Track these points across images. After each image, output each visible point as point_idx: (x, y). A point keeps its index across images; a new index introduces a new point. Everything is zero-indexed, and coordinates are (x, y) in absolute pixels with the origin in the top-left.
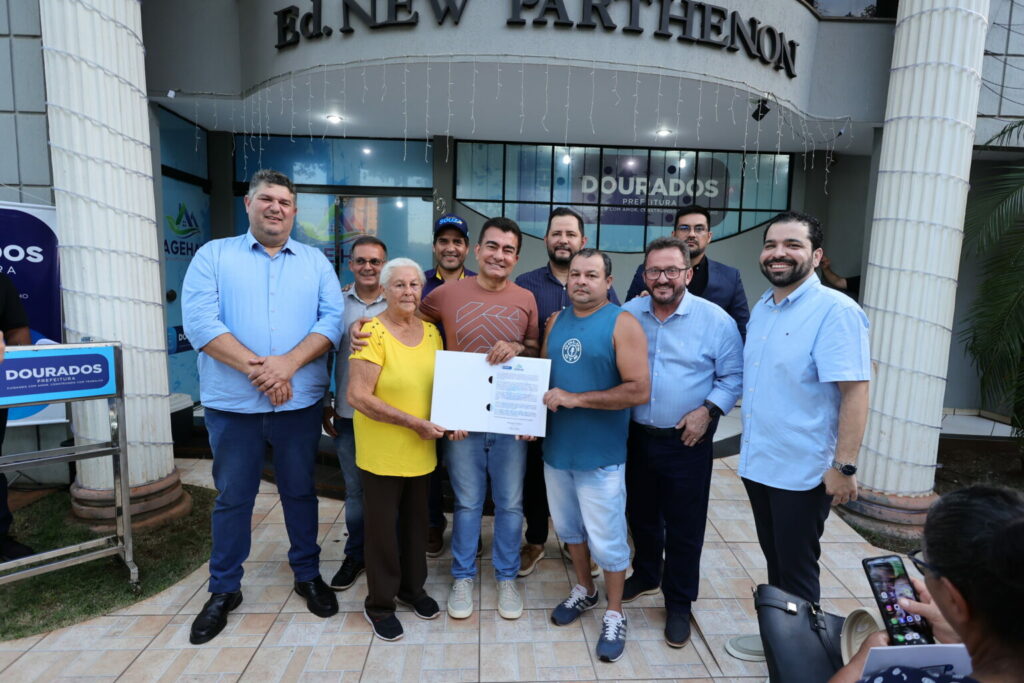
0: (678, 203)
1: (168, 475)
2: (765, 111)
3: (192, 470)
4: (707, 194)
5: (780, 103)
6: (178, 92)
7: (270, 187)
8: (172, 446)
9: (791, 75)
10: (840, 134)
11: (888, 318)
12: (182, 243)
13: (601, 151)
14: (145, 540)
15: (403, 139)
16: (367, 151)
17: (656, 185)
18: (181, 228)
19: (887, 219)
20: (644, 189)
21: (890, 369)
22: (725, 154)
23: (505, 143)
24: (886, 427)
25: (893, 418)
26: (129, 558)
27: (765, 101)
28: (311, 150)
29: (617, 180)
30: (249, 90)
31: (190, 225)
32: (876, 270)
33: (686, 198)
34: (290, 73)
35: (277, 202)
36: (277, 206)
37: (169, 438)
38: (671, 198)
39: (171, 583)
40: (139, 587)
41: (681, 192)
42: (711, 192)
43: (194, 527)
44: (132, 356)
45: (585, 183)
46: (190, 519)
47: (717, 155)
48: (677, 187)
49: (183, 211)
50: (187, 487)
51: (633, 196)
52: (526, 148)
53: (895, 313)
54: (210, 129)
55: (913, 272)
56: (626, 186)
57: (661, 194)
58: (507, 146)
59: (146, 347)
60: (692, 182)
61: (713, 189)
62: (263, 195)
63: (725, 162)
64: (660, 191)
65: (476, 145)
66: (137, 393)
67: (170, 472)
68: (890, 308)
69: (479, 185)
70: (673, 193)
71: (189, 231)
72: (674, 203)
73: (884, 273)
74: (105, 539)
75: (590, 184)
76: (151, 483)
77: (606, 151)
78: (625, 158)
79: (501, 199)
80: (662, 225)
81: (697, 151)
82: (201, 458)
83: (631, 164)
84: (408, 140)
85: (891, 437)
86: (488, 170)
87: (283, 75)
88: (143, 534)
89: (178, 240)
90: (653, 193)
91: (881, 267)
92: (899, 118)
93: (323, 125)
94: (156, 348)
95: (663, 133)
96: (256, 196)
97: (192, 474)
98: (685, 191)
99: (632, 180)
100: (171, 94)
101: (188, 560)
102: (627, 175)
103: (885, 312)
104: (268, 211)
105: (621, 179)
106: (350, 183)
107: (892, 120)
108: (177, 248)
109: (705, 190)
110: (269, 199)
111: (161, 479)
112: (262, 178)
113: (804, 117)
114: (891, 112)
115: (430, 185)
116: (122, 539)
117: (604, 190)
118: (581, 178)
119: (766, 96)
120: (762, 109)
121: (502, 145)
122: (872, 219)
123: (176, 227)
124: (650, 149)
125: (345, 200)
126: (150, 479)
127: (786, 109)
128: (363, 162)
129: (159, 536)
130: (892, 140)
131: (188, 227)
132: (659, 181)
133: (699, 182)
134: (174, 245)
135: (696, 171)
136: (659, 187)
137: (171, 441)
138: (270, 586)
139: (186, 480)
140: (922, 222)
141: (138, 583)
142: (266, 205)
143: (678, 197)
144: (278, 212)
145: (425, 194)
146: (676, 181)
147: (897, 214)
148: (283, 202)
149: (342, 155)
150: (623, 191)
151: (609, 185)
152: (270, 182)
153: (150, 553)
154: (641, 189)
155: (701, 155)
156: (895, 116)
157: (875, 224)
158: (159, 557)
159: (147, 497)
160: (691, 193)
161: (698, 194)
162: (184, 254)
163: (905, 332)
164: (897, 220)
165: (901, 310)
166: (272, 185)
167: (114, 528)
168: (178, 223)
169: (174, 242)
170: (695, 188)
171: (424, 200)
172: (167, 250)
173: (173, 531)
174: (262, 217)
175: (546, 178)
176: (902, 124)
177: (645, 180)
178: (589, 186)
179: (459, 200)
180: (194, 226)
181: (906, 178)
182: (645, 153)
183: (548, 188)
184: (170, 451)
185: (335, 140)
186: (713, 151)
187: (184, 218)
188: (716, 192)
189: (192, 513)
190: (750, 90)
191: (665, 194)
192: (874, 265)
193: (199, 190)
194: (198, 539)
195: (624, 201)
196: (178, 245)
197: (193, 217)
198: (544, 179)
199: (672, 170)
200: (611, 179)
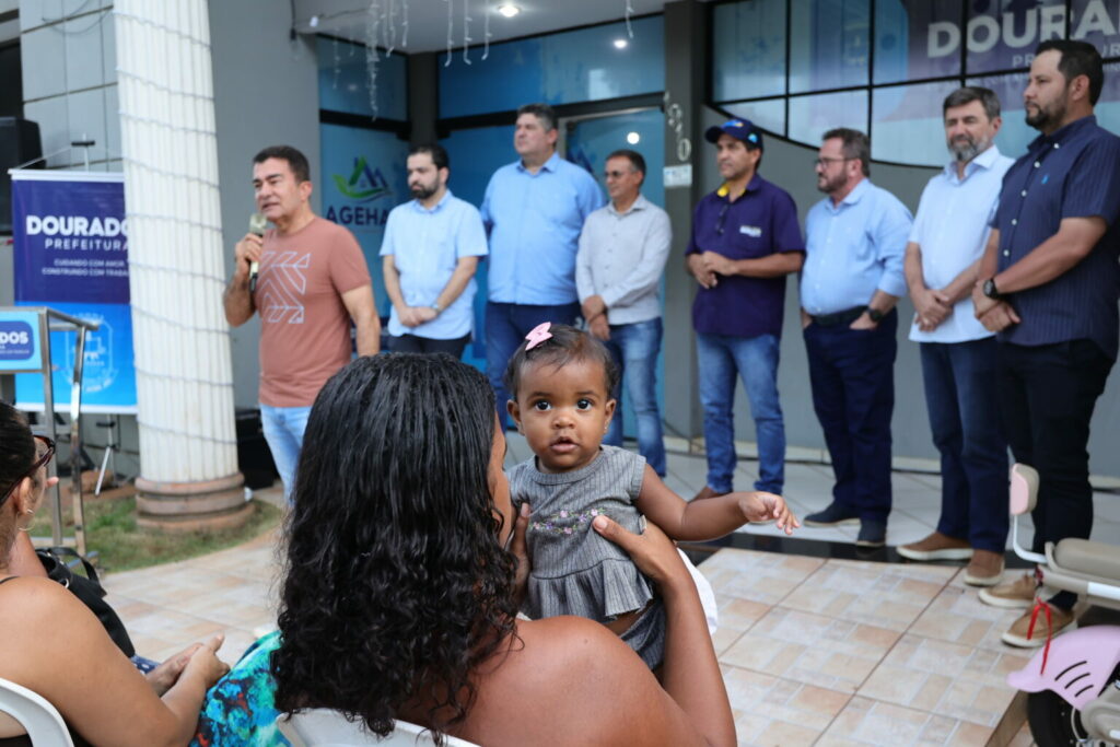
12: (358, 209)
18: (358, 189)
20: (1060, 28)
29: (1000, 21)
31: (373, 183)
45: (934, 38)
49: (361, 166)
56: (1019, 30)
69: (748, 73)
71: (369, 193)
75: (945, 38)
79: (783, 93)
86: (762, 47)
89: (353, 206)
105: (1007, 21)
108: (350, 216)
115: (661, 87)
117: (972, 46)
118: (927, 29)
123: (349, 189)
125: (571, 126)
131: (369, 187)
134: (345, 213)
150: (1012, 41)
151: (982, 34)
154: (1052, 29)
162: (362, 223)
168: (353, 182)
169: (345, 208)
177: (1061, 10)
178: (944, 42)
180: (380, 186)
183: (864, 60)
187: (363, 176)
193: (391, 136)
195: (1017, 61)
196: (353, 212)
198: (858, 41)
200: (987, 21)
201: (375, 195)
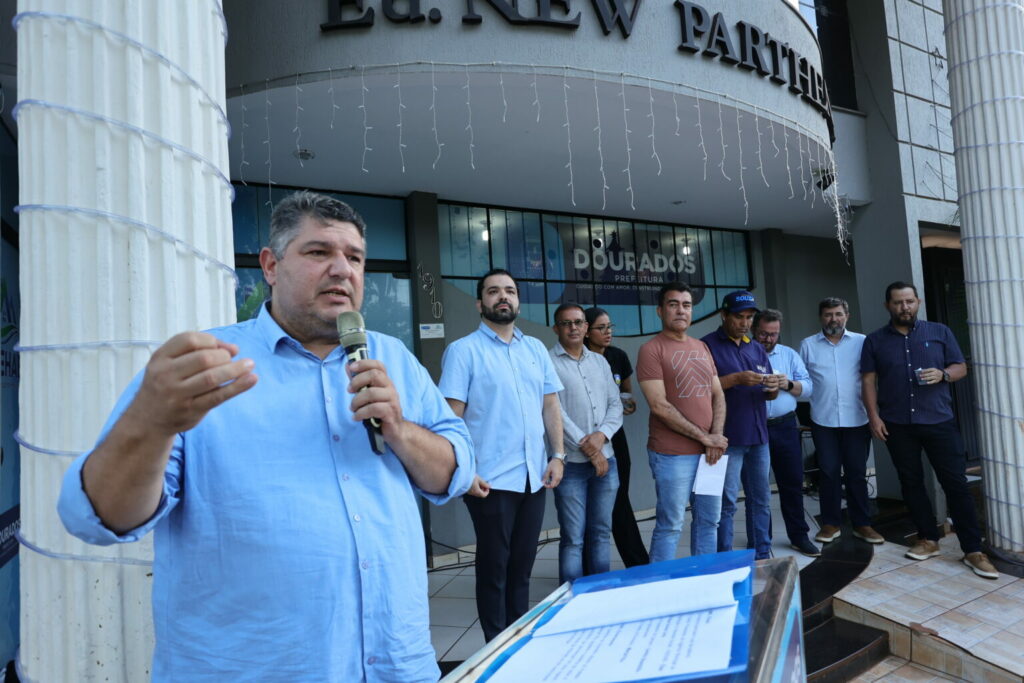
4: (687, 270)
13: (590, 221)
17: (643, 260)
20: (633, 264)
23: (487, 207)
29: (607, 254)
33: (670, 274)
38: (655, 274)
41: (665, 268)
42: (689, 268)
45: (576, 258)
48: (662, 264)
51: (623, 272)
56: (616, 261)
57: (649, 270)
60: (673, 259)
61: (691, 265)
62: (313, 243)
63: (697, 238)
64: (647, 267)
65: (453, 209)
70: (658, 269)
72: (661, 280)
75: (582, 260)
77: (593, 222)
81: (674, 226)
90: (641, 270)
99: (621, 254)
105: (612, 255)
109: (685, 266)
115: (403, 257)
117: (596, 266)
118: (573, 252)
121: (484, 210)
124: (634, 221)
132: (645, 257)
135: (674, 247)
136: (646, 263)
143: (664, 273)
145: (397, 268)
146: (660, 256)
148: (354, 255)
150: (614, 267)
151: (600, 260)
154: (630, 265)
155: (677, 230)
160: (673, 269)
161: (680, 270)
170: (677, 264)
175: (537, 252)
179: (444, 277)
182: (630, 225)
188: (694, 268)
191: (652, 270)
195: (617, 278)
198: (535, 252)
199: (654, 244)
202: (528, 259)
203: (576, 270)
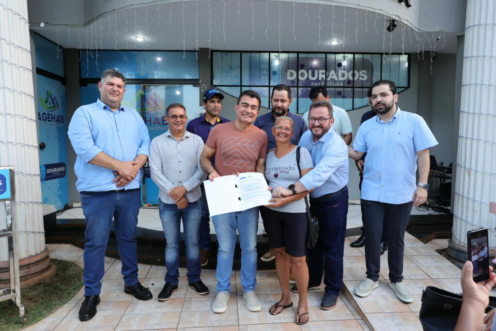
0: (344, 84)
1: (42, 252)
2: (395, 26)
3: (56, 250)
4: (361, 79)
5: (402, 21)
6: (46, 23)
7: (113, 78)
8: (44, 234)
9: (408, 5)
10: (438, 39)
11: (475, 142)
12: (49, 114)
13: (298, 55)
14: (27, 292)
15: (183, 51)
16: (159, 59)
17: (331, 74)
18: (48, 105)
19: (470, 85)
20: (324, 76)
21: (478, 173)
22: (371, 55)
23: (241, 52)
24: (477, 208)
25: (481, 202)
26: (18, 302)
27: (394, 21)
28: (126, 58)
29: (308, 72)
30: (89, 22)
31: (54, 104)
32: (465, 115)
33: (349, 82)
34: (114, 10)
35: (116, 86)
36: (116, 88)
37: (42, 229)
38: (340, 82)
39: (45, 316)
40: (25, 319)
41: (345, 78)
42: (363, 77)
43: (58, 284)
44: (19, 178)
45: (289, 74)
46: (56, 279)
47: (365, 56)
48: (343, 75)
49: (49, 95)
50: (53, 261)
51: (317, 81)
52: (253, 55)
53: (478, 140)
54: (65, 47)
55: (488, 115)
56: (313, 75)
57: (334, 79)
58: (242, 53)
59: (28, 173)
60: (351, 72)
61: (365, 76)
62: (109, 82)
63: (371, 60)
64: (333, 77)
65: (224, 54)
66: (23, 200)
67: (43, 250)
68: (475, 137)
69: (227, 76)
70: (341, 79)
71: (52, 107)
72: (342, 85)
73: (471, 116)
74: (2, 291)
75: (292, 75)
76: (31, 256)
77: (300, 55)
78: (312, 59)
79: (240, 85)
80: (335, 98)
81: (354, 53)
82: (61, 243)
83: (315, 63)
84: (186, 51)
85: (480, 214)
86: (231, 68)
87: (110, 11)
88: (26, 288)
89: (46, 113)
90: (329, 79)
91: (469, 113)
92: (474, 26)
93: (133, 43)
94: (34, 173)
95: (334, 43)
96: (105, 83)
97: (56, 252)
98: (348, 77)
99: (316, 72)
100: (42, 25)
101: (56, 303)
102: (313, 69)
103: (472, 139)
104: (111, 91)
105: (310, 72)
106: (150, 77)
107: (470, 27)
108: (46, 117)
109: (360, 76)
110: (112, 84)
111: (37, 255)
112: (109, 73)
113: (417, 30)
114: (469, 22)
115: (198, 78)
116: (14, 291)
117: (300, 78)
118: (287, 71)
119: (394, 17)
120: (392, 25)
121: (239, 53)
122: (461, 86)
123: (45, 105)
124: (326, 53)
125: (146, 87)
126: (30, 254)
127: (406, 25)
128: (156, 66)
129: (36, 289)
130: (470, 38)
131: (52, 105)
132: (332, 72)
133: (356, 72)
134: (44, 116)
135: (354, 66)
136: (332, 75)
137: (43, 231)
138: (107, 316)
139: (53, 256)
140: (491, 85)
141: (24, 317)
142: (110, 87)
143: (344, 81)
144: (116, 91)
145: (194, 82)
146: (343, 71)
147: (476, 81)
148: (119, 86)
149: (145, 61)
150: (311, 78)
151: (303, 75)
152: (113, 76)
153: (30, 299)
154: (322, 76)
155: (356, 56)
156: (471, 24)
157: (463, 88)
158: (36, 302)
159: (28, 266)
160: (351, 79)
161: (355, 79)
162: (50, 121)
163: (485, 150)
164: (476, 84)
165: (482, 137)
166: (114, 77)
167: (9, 285)
168: (46, 102)
169: (44, 114)
170: (354, 75)
171: (194, 86)
172: (40, 118)
173: (44, 286)
174: (108, 94)
175: (266, 72)
176: (476, 28)
177: (324, 71)
178: (291, 76)
179: (215, 86)
180: (56, 105)
181: (480, 59)
182: (324, 55)
183: (267, 78)
184: (42, 238)
185: (140, 52)
186: (363, 53)
187: (50, 100)
188: (366, 77)
189: (56, 276)
190: (385, 14)
191: (336, 79)
192: (464, 112)
193: (59, 83)
194: (61, 290)
195: (312, 84)
196: (47, 116)
197: (55, 99)
198: (265, 72)
199: (340, 65)
200: (304, 71)
201: (54, 109)
202: (261, 76)
203: (288, 80)
